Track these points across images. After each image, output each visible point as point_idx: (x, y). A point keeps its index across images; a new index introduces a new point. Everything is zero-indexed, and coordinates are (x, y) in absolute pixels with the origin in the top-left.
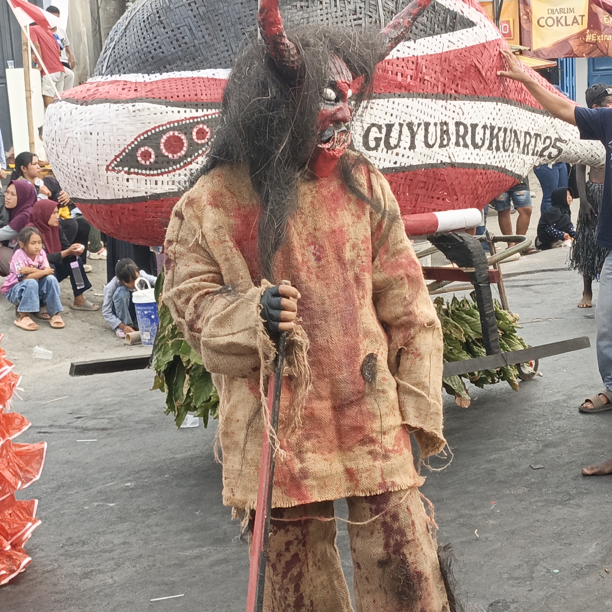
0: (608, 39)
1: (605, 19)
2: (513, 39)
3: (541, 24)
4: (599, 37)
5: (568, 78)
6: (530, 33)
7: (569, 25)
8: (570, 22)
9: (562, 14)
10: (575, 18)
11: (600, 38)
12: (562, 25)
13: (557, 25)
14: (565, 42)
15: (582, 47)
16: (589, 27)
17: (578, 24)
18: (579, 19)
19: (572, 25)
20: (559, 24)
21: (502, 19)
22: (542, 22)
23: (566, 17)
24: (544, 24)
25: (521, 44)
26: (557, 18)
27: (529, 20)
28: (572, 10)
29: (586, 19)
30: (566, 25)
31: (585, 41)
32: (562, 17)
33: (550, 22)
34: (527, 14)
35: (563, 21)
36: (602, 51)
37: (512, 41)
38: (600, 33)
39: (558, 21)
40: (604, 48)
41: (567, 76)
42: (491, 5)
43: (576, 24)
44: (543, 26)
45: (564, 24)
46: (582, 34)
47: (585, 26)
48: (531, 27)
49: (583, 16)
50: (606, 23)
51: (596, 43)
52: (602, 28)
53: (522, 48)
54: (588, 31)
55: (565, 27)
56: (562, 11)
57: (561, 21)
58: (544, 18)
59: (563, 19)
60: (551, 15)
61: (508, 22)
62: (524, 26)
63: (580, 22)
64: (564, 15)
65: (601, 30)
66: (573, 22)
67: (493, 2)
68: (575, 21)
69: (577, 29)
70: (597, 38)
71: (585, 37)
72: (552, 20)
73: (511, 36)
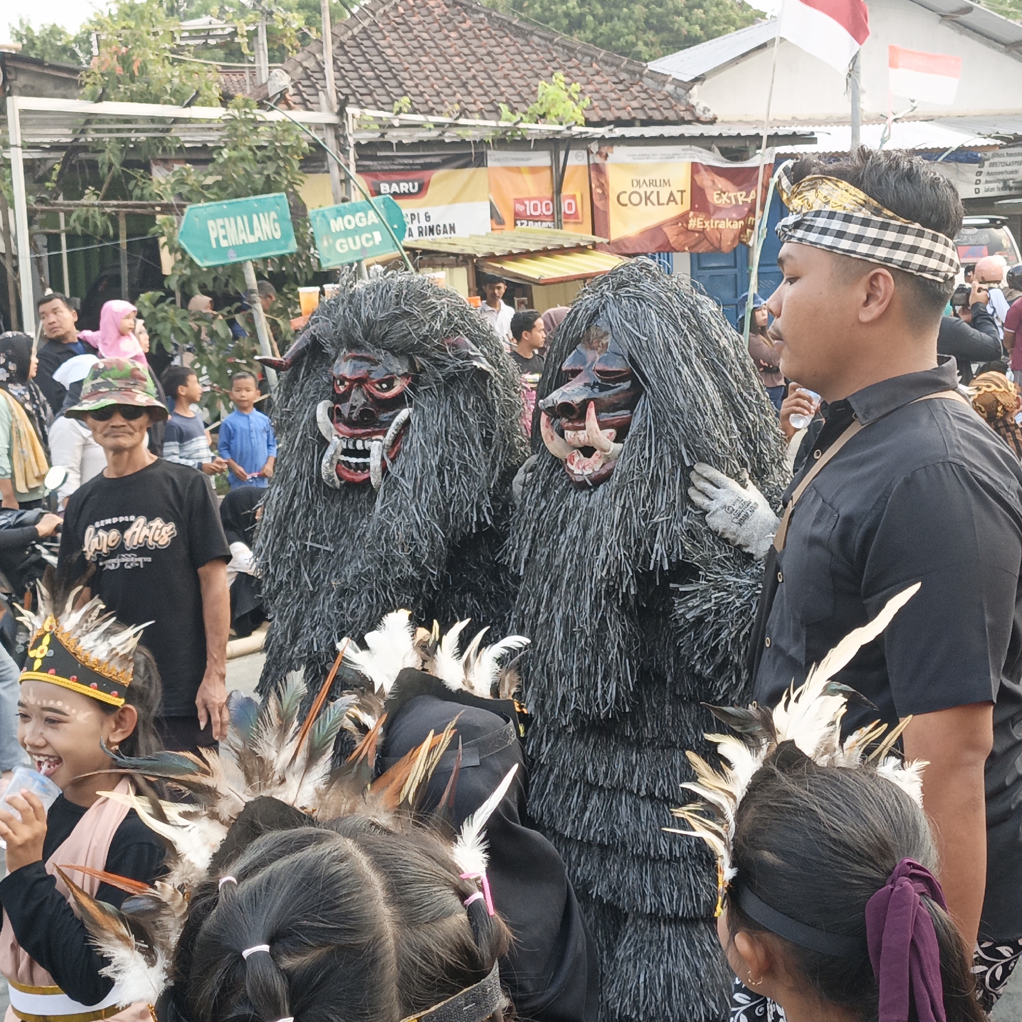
0: (720, 226)
1: (716, 197)
2: (581, 223)
3: (622, 201)
4: (707, 223)
6: (606, 214)
7: (663, 204)
8: (664, 199)
9: (652, 188)
10: (671, 194)
11: (709, 224)
12: (653, 204)
13: (646, 204)
14: (658, 228)
15: (682, 237)
16: (692, 208)
17: (677, 204)
18: (678, 196)
19: (667, 204)
20: (649, 203)
21: (565, 192)
22: (624, 199)
23: (658, 192)
24: (627, 202)
25: (593, 233)
26: (646, 193)
27: (605, 196)
28: (666, 183)
29: (687, 196)
30: (659, 204)
31: (687, 229)
32: (652, 192)
33: (635, 199)
34: (601, 186)
35: (654, 198)
36: (712, 244)
37: (579, 226)
38: (708, 218)
39: (647, 198)
40: (714, 240)
42: (548, 172)
43: (672, 204)
44: (626, 205)
45: (656, 202)
46: (684, 218)
47: (687, 206)
48: (606, 205)
49: (682, 192)
50: (716, 202)
51: (702, 232)
52: (712, 210)
53: (598, 239)
54: (691, 214)
55: (657, 207)
56: (652, 183)
57: (651, 198)
58: (626, 192)
59: (655, 195)
60: (637, 189)
61: (574, 197)
62: (597, 203)
63: (679, 201)
64: (655, 189)
65: (710, 213)
66: (669, 201)
67: (551, 167)
68: (671, 198)
69: (674, 211)
70: (704, 224)
71: (687, 223)
72: (638, 197)
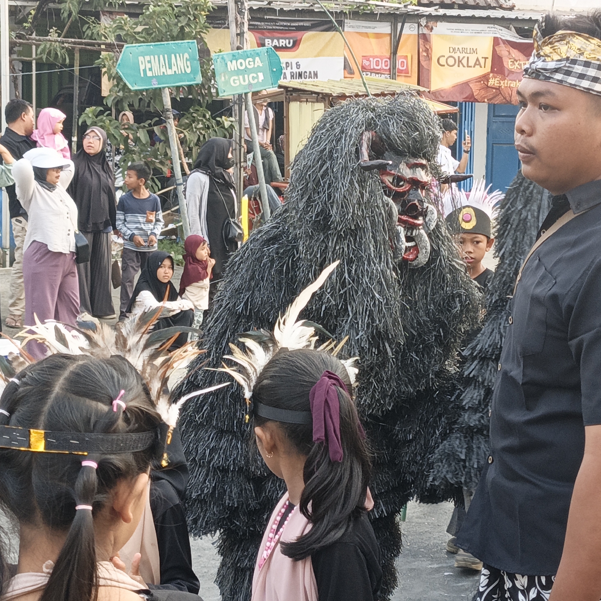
0: (512, 85)
1: (510, 63)
2: (410, 77)
3: (441, 62)
4: (502, 82)
5: (466, 122)
6: (429, 71)
7: (471, 67)
8: (472, 63)
9: (464, 55)
10: (478, 60)
11: (504, 83)
12: (464, 66)
13: (459, 66)
14: (466, 84)
15: (483, 92)
16: (492, 71)
17: (481, 67)
18: (482, 61)
19: (474, 67)
20: (461, 65)
21: (399, 54)
22: (443, 61)
23: (468, 58)
24: (444, 63)
25: (419, 84)
26: (459, 57)
27: (429, 58)
28: (474, 51)
29: (489, 62)
30: (468, 66)
31: (487, 86)
32: (464, 57)
33: (451, 61)
34: (427, 51)
35: (464, 62)
36: (505, 98)
37: (409, 79)
38: (504, 78)
39: (460, 61)
40: (507, 95)
41: (465, 120)
42: (389, 38)
43: (477, 67)
44: (444, 66)
45: (465, 65)
46: (485, 77)
47: (488, 69)
48: (430, 65)
49: (486, 58)
50: (510, 67)
51: (498, 89)
52: (506, 73)
53: (421, 89)
54: (491, 75)
55: (466, 68)
56: (464, 50)
57: (462, 61)
58: (444, 56)
59: (466, 59)
60: (453, 54)
61: (406, 57)
62: (423, 63)
63: (483, 65)
64: (466, 55)
65: (505, 75)
66: (475, 64)
67: (391, 34)
68: (478, 63)
69: (478, 72)
70: (500, 83)
71: (488, 81)
72: (454, 61)
73: (408, 73)
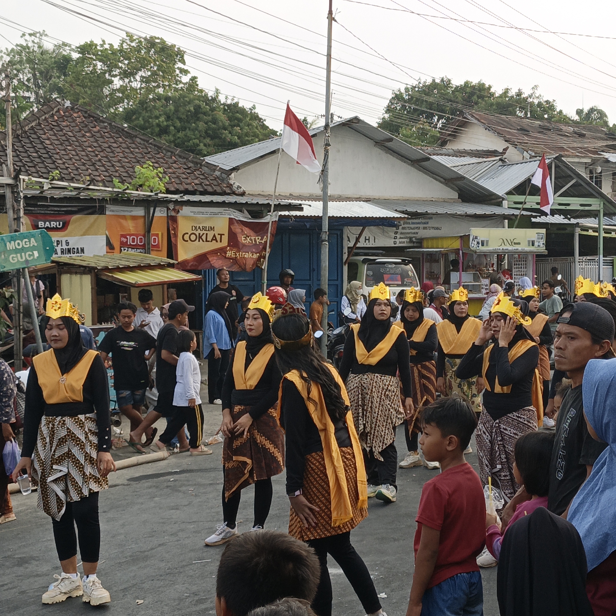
0: (245, 256)
1: (243, 239)
2: (161, 251)
3: (186, 239)
4: (238, 254)
5: (210, 286)
6: (176, 246)
7: (209, 241)
8: (209, 239)
9: (204, 232)
10: (214, 236)
11: (239, 255)
12: (203, 241)
13: (199, 241)
14: (204, 256)
15: (220, 262)
16: (229, 245)
17: (217, 241)
18: (218, 237)
19: (211, 241)
20: (201, 240)
21: (152, 232)
22: (186, 237)
23: (207, 234)
24: (188, 239)
25: (169, 258)
26: (199, 234)
27: (176, 235)
28: (212, 229)
29: (225, 238)
30: (207, 241)
31: (225, 257)
32: (203, 234)
33: (193, 237)
34: (174, 229)
35: (204, 237)
36: (240, 267)
38: (238, 251)
39: (200, 237)
40: (242, 264)
41: (209, 284)
42: (143, 220)
43: (214, 242)
44: (187, 241)
45: (205, 240)
46: (223, 250)
47: (225, 243)
48: (176, 241)
49: (221, 235)
50: (244, 242)
51: (235, 259)
52: (241, 246)
53: (171, 261)
54: (228, 248)
55: (205, 243)
56: (204, 228)
57: (202, 237)
58: (187, 233)
59: (205, 235)
60: (194, 232)
61: (157, 235)
62: (171, 239)
63: (218, 239)
64: (206, 232)
65: (239, 248)
66: (212, 240)
67: (145, 216)
68: (214, 238)
69: (216, 246)
70: (236, 255)
71: (226, 253)
72: (195, 236)
73: (159, 248)
